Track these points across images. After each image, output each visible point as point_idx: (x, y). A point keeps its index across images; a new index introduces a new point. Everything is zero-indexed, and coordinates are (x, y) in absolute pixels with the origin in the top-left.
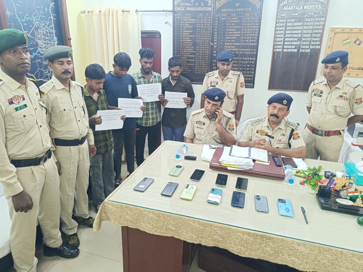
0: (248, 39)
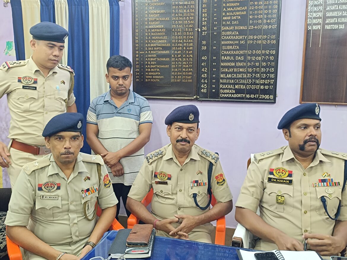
0: (261, 19)
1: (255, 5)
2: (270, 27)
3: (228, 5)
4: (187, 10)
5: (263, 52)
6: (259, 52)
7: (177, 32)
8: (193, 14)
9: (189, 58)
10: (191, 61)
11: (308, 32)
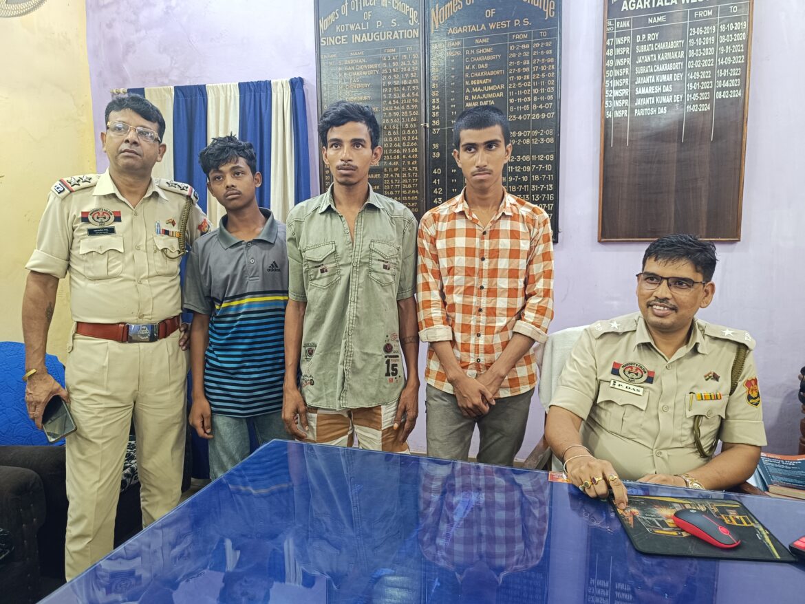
0: (529, 103)
1: (516, 82)
2: (543, 116)
3: (473, 82)
4: (406, 94)
5: (534, 157)
6: (527, 158)
7: (392, 131)
8: (416, 101)
9: (411, 172)
10: (415, 178)
11: (606, 123)
